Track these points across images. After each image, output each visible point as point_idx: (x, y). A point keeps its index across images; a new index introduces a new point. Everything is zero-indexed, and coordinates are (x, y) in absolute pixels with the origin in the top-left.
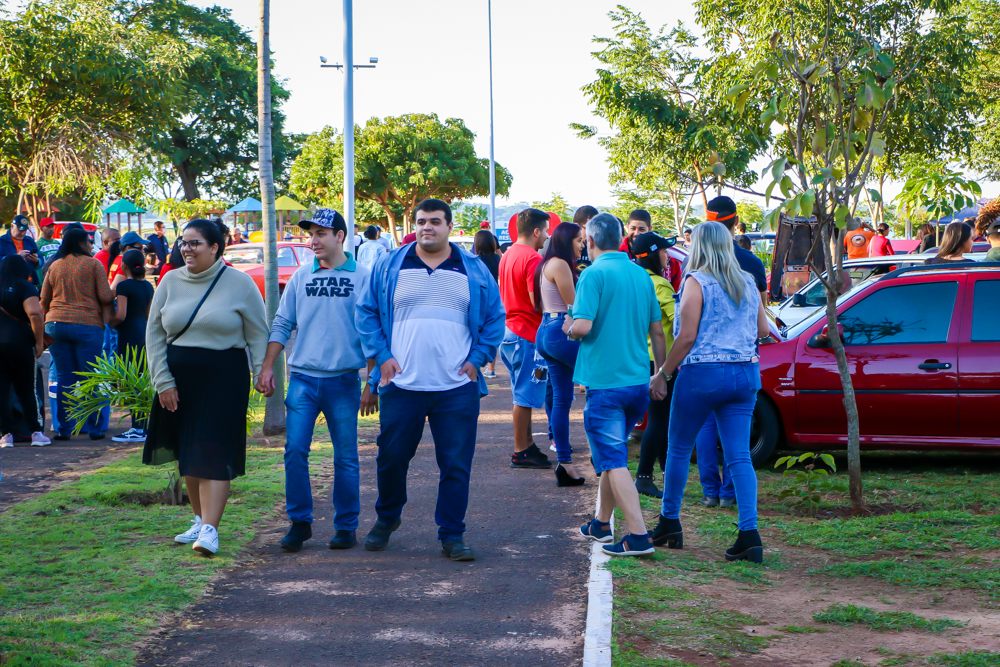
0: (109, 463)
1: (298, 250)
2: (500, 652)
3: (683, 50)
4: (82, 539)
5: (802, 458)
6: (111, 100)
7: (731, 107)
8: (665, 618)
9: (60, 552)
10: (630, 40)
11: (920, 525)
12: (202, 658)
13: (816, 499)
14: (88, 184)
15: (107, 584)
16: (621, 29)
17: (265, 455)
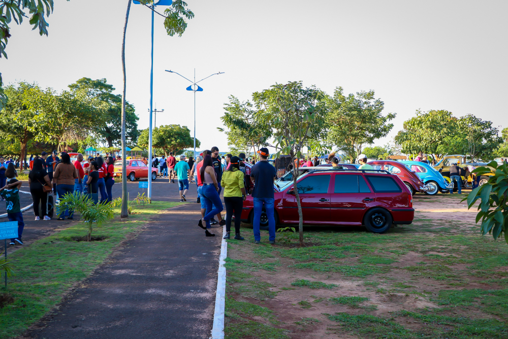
0: (71, 226)
1: (138, 162)
2: (187, 298)
3: (249, 108)
4: (55, 253)
5: (285, 229)
6: (86, 118)
7: (262, 124)
8: (243, 285)
9: (47, 257)
10: (234, 105)
11: (321, 250)
12: (84, 300)
13: (289, 241)
14: (78, 142)
15: (59, 270)
16: (231, 102)
17: (120, 224)
